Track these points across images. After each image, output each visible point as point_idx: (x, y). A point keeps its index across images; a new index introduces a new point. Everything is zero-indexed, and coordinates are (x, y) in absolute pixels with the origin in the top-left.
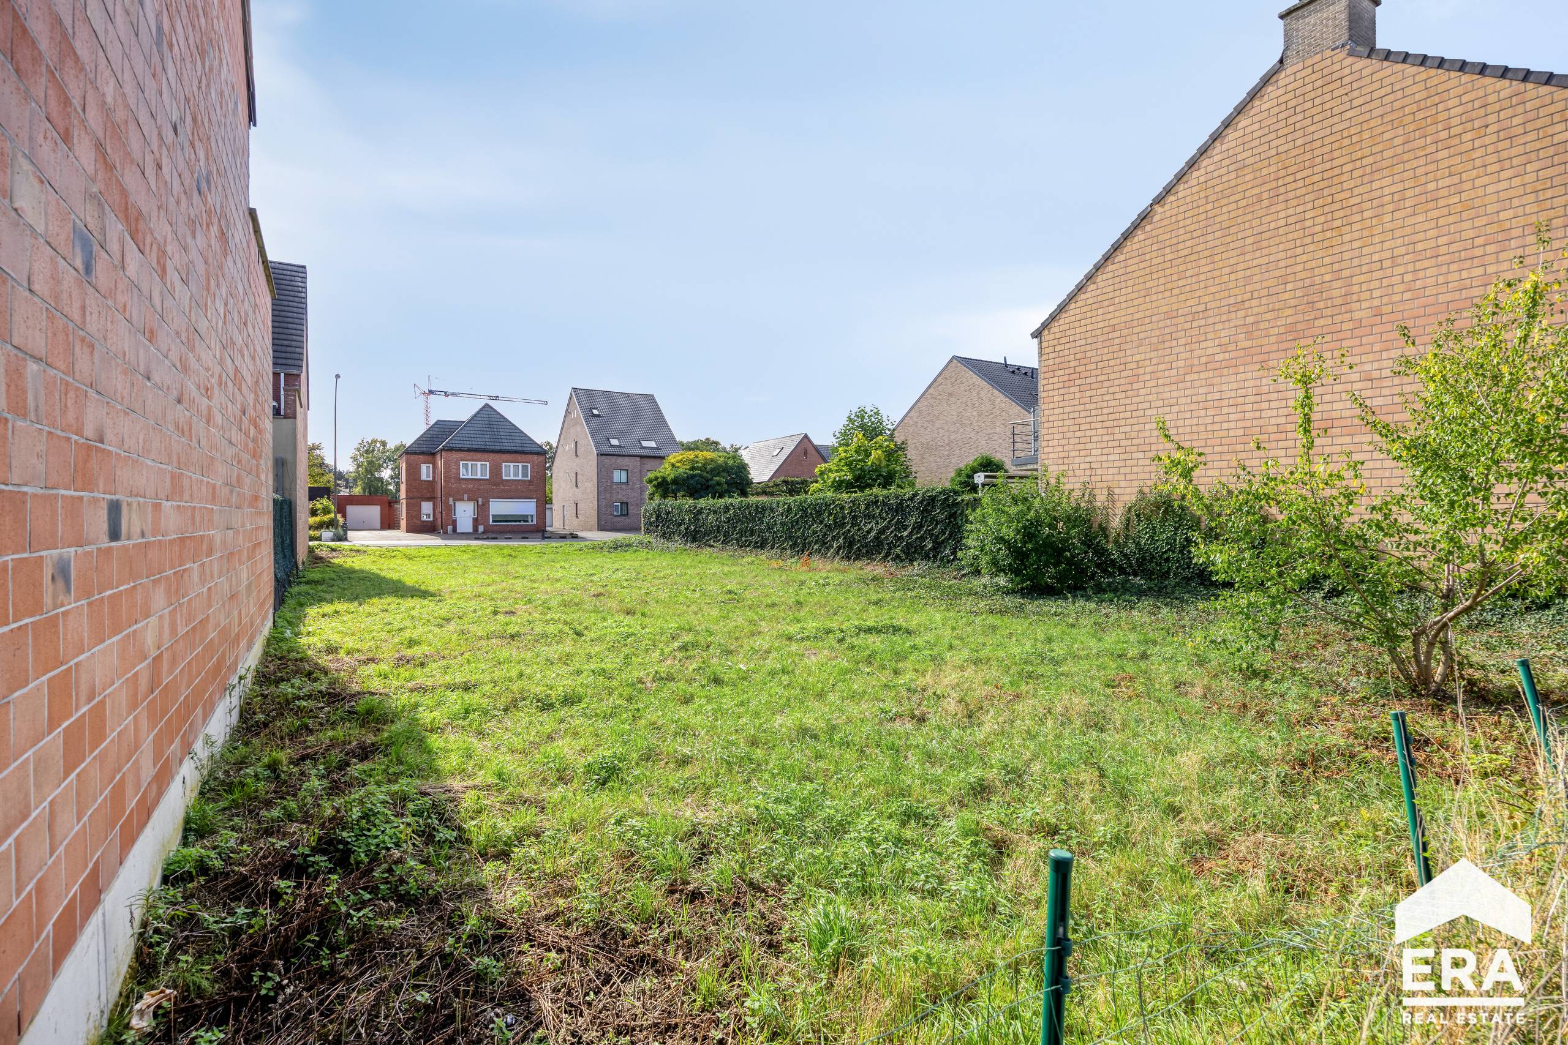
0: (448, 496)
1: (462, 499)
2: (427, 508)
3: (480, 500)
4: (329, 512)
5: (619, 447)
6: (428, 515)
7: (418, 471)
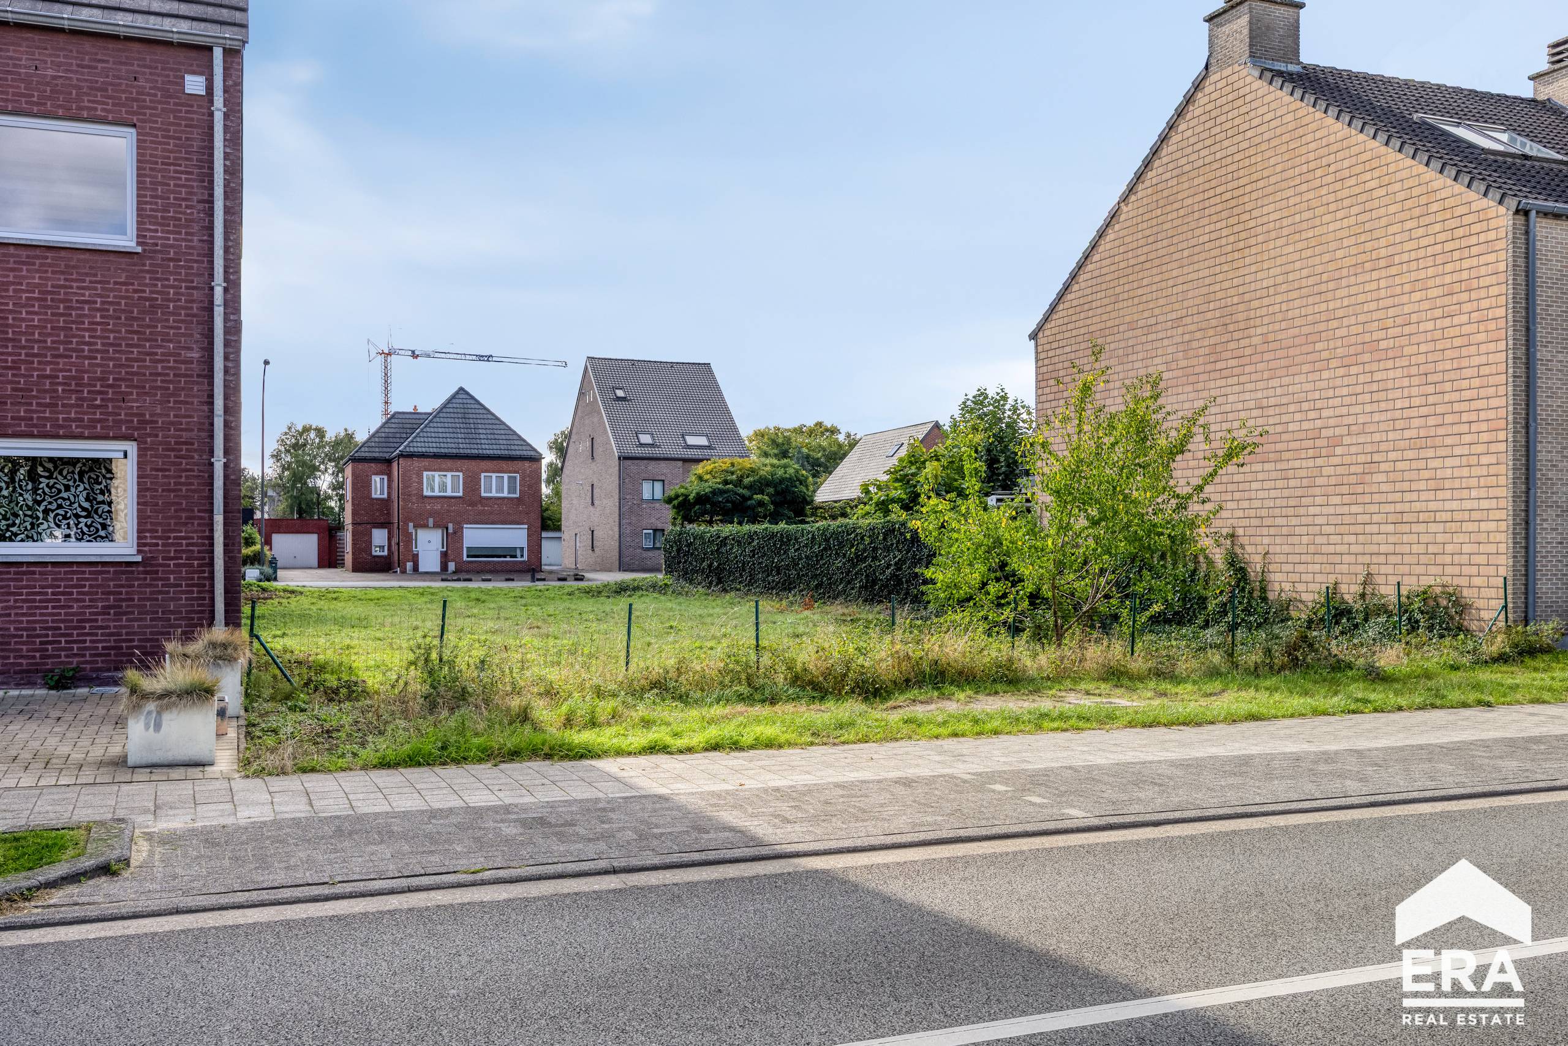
0: (408, 520)
1: (425, 526)
2: (379, 537)
3: (450, 526)
4: (253, 543)
5: (652, 445)
6: (382, 547)
7: (368, 485)
